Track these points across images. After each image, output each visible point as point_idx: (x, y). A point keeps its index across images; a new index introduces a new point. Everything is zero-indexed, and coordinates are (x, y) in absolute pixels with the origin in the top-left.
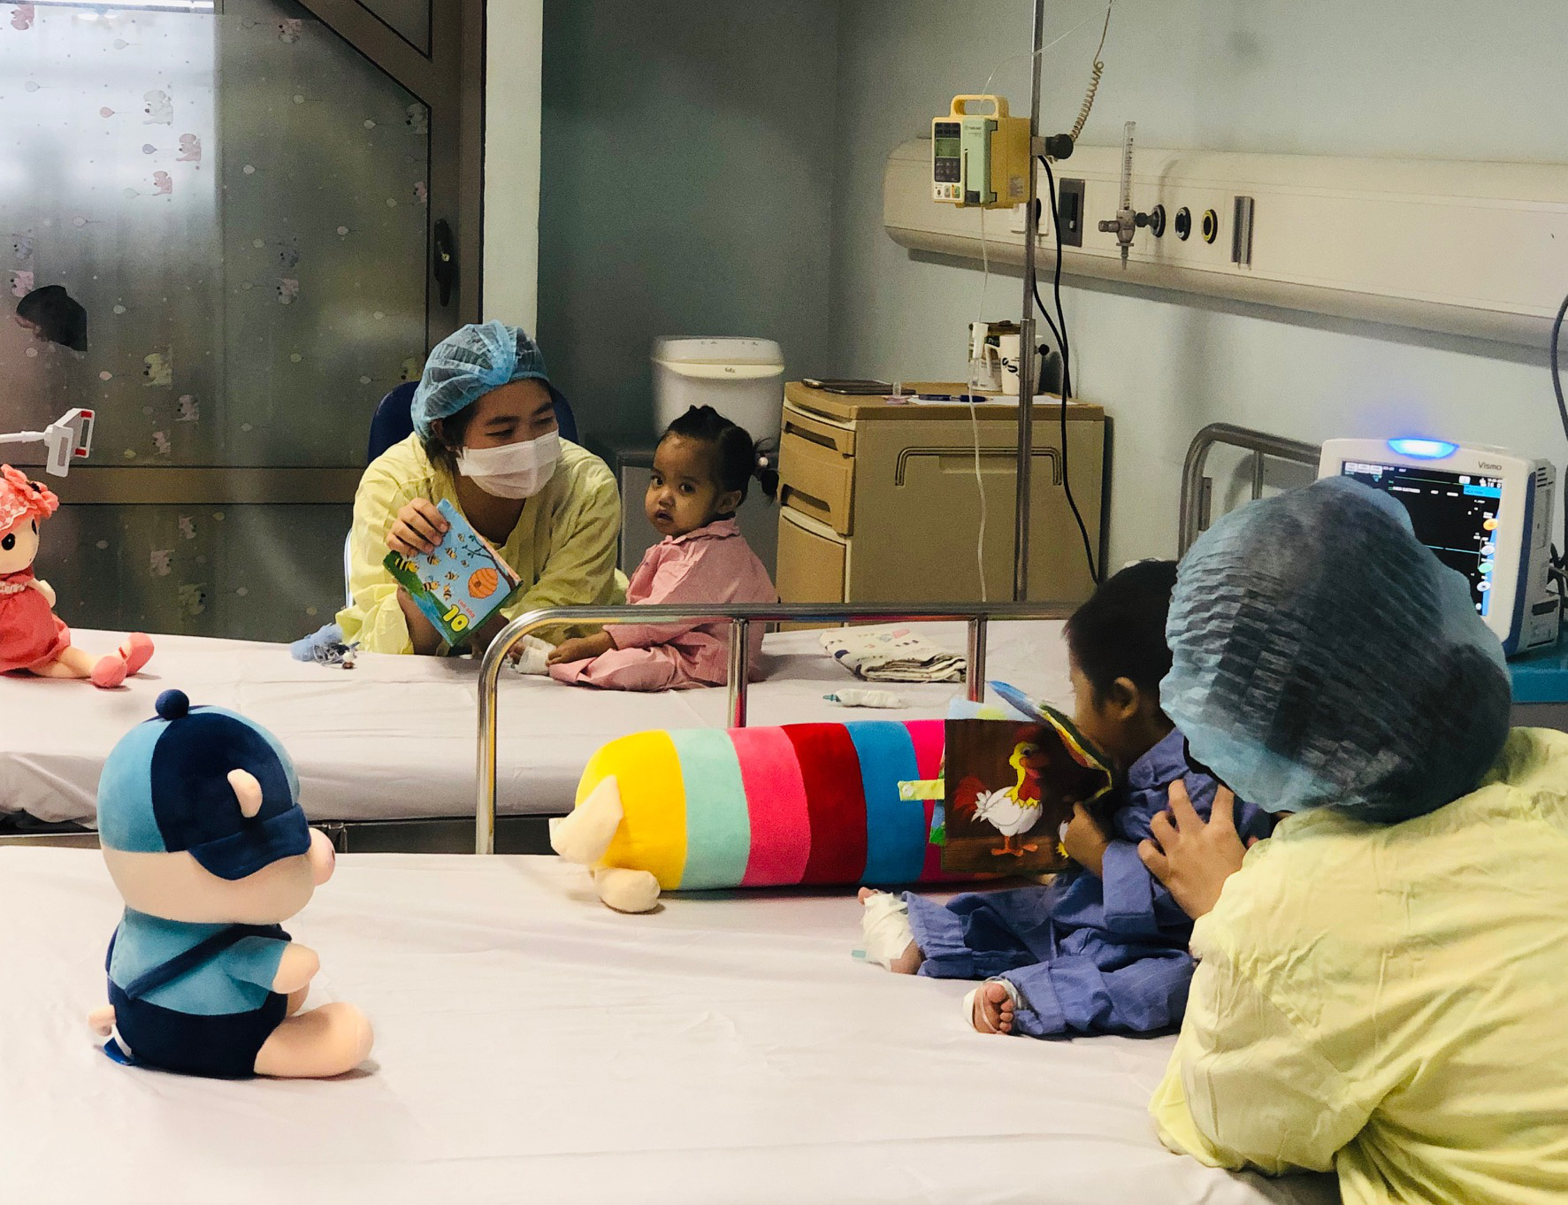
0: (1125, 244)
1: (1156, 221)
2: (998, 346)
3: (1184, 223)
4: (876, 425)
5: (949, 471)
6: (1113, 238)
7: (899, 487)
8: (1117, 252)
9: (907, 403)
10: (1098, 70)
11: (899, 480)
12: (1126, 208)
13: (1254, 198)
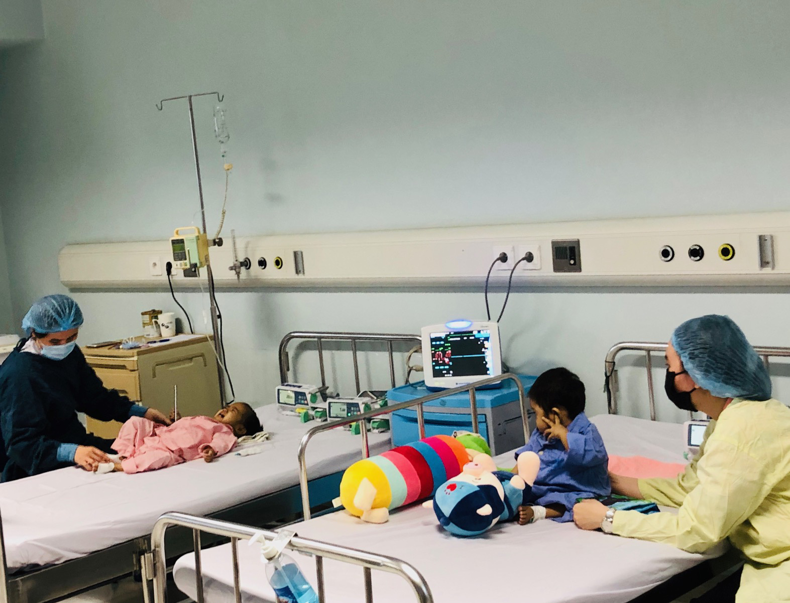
0: (238, 274)
1: (247, 264)
2: (158, 319)
3: (263, 263)
4: (142, 357)
5: (171, 369)
6: (234, 272)
7: (155, 379)
8: (236, 277)
9: (149, 347)
10: (224, 213)
11: (154, 376)
12: (237, 261)
13: (302, 251)
